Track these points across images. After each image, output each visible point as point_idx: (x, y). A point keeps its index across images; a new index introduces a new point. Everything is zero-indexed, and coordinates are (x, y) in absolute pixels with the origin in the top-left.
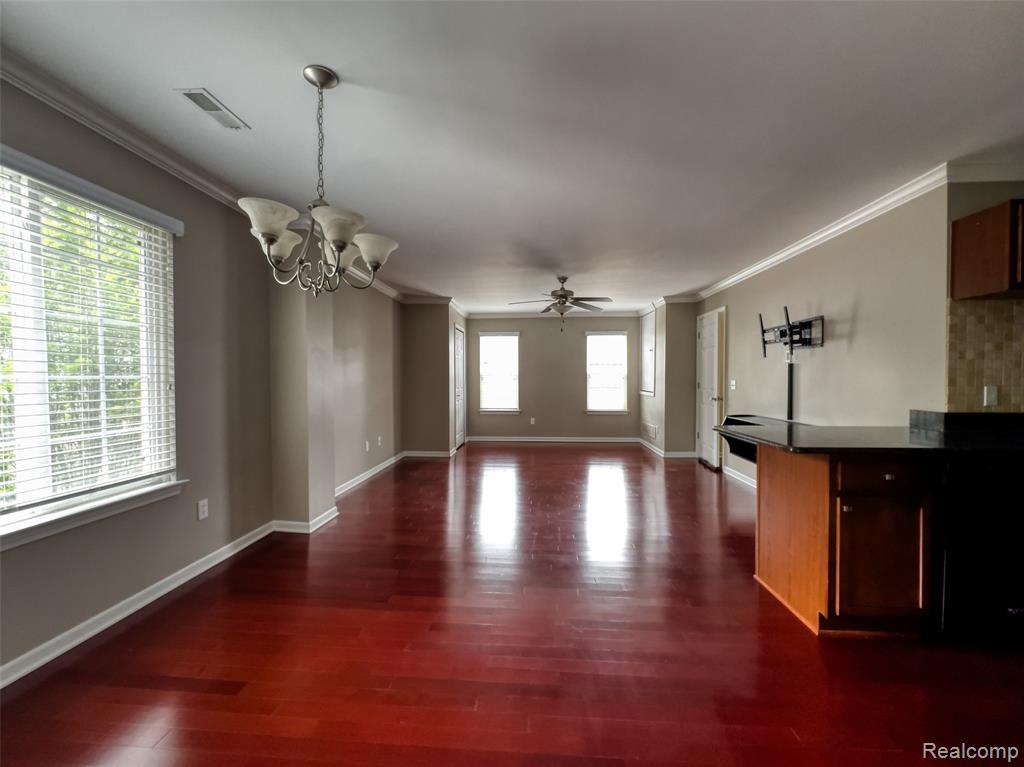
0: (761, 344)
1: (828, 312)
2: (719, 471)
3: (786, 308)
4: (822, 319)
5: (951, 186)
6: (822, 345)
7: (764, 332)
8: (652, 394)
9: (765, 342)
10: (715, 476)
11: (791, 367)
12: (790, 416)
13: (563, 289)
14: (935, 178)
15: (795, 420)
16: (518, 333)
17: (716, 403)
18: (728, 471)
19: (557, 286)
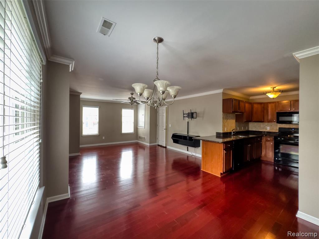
0: (183, 117)
1: (198, 111)
2: (166, 147)
3: (191, 110)
4: (196, 113)
5: (223, 93)
6: (196, 118)
7: (184, 114)
8: (144, 128)
9: (184, 117)
10: (165, 149)
11: (188, 122)
12: (188, 133)
13: (132, 97)
14: (220, 91)
15: (189, 134)
16: (99, 107)
17: (165, 130)
18: (168, 147)
19: (130, 96)
